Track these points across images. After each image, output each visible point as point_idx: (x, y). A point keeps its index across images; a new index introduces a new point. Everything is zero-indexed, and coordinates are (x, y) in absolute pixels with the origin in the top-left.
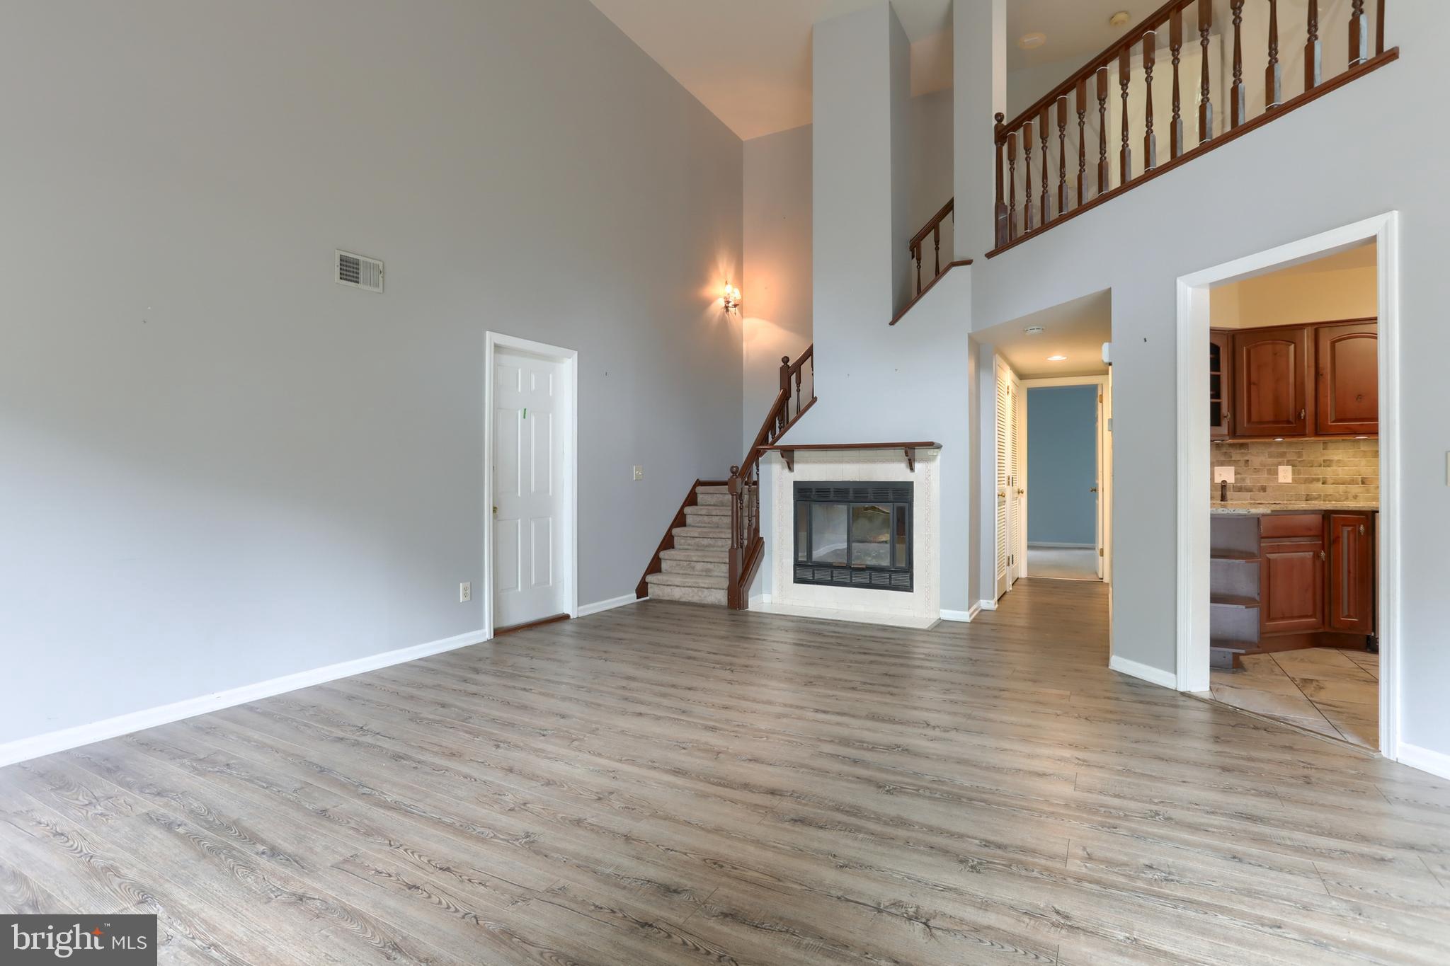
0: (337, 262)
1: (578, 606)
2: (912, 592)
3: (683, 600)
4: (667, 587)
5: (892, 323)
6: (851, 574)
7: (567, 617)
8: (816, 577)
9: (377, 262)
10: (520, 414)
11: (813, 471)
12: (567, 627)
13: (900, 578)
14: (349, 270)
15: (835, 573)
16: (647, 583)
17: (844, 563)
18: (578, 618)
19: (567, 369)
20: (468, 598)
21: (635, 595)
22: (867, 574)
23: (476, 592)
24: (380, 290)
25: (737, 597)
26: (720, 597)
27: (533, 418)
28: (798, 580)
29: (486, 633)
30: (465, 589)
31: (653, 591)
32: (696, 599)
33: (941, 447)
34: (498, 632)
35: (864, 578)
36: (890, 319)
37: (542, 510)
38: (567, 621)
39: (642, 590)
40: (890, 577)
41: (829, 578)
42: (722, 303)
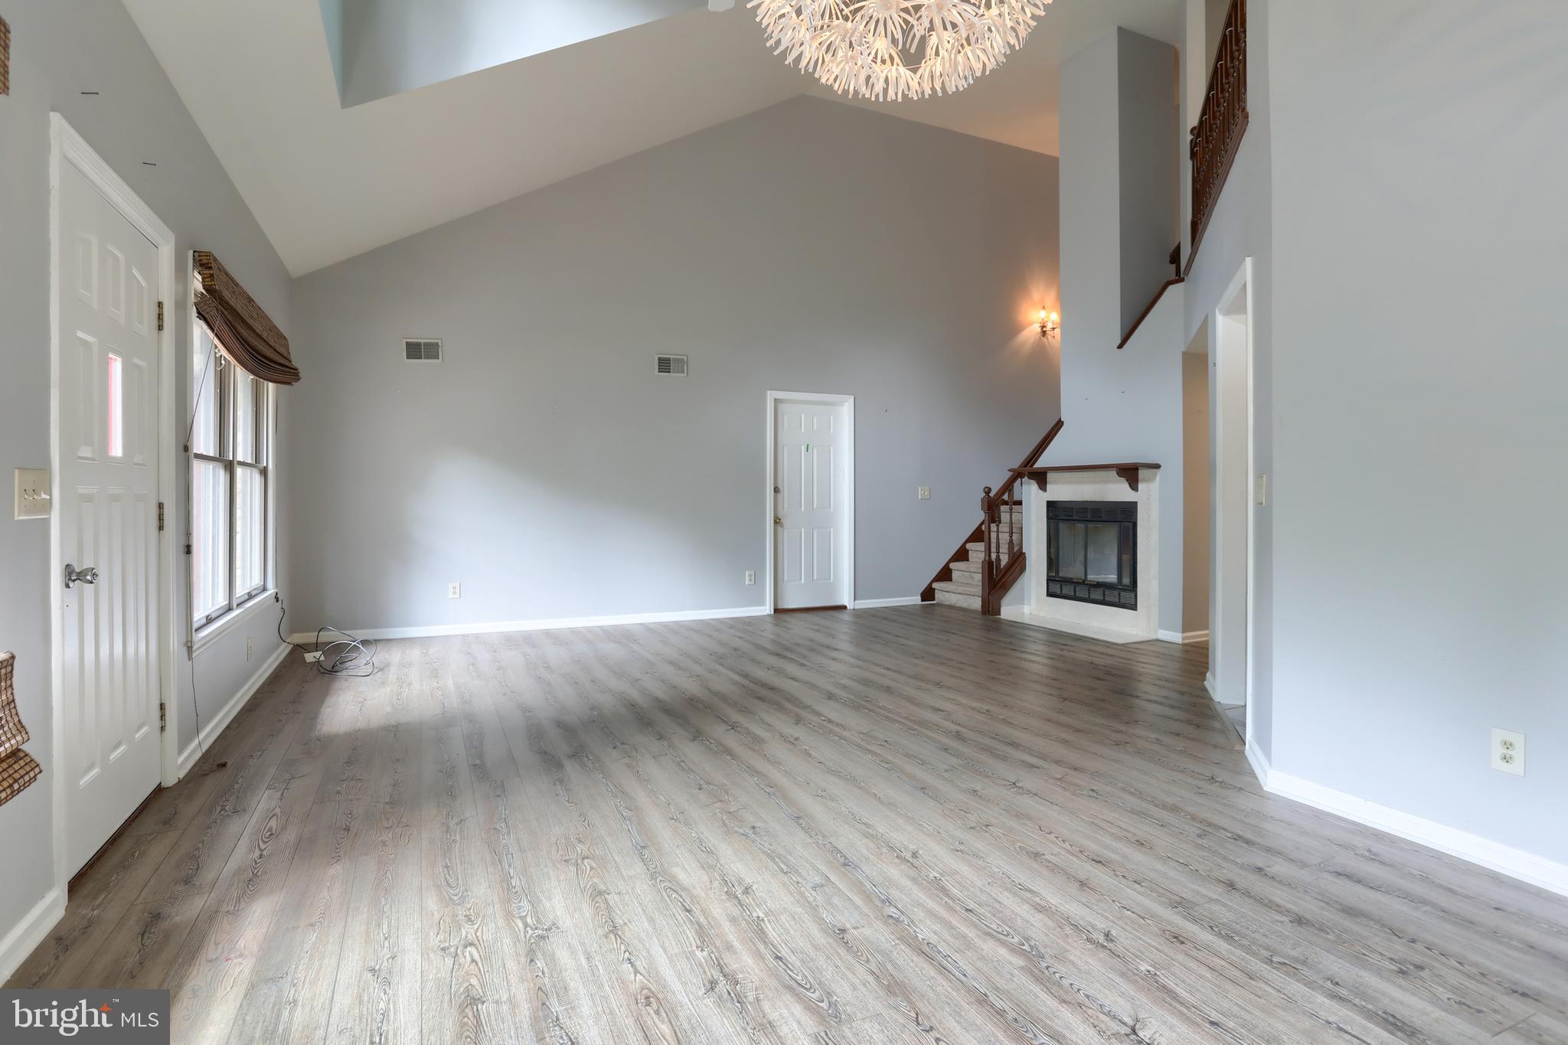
0: (657, 362)
1: (855, 600)
2: (1136, 610)
3: (957, 605)
4: (945, 594)
5: (1120, 346)
6: (1089, 590)
7: (845, 607)
8: (1064, 592)
9: (682, 357)
10: (803, 448)
11: (1063, 490)
12: (845, 616)
13: (1126, 596)
14: (664, 365)
15: (1078, 589)
16: (934, 589)
17: (1080, 579)
18: (854, 609)
19: (845, 412)
20: (753, 582)
21: (920, 598)
22: (1100, 591)
23: (758, 578)
24: (685, 374)
25: (990, 608)
26: (976, 604)
27: (815, 451)
28: (1050, 594)
29: (767, 609)
30: (750, 576)
31: (939, 596)
32: (965, 605)
33: (1160, 466)
34: (776, 610)
35: (1097, 594)
36: (1118, 342)
37: (823, 522)
38: (844, 610)
39: (928, 594)
40: (1119, 594)
41: (1073, 594)
42: (1037, 328)
